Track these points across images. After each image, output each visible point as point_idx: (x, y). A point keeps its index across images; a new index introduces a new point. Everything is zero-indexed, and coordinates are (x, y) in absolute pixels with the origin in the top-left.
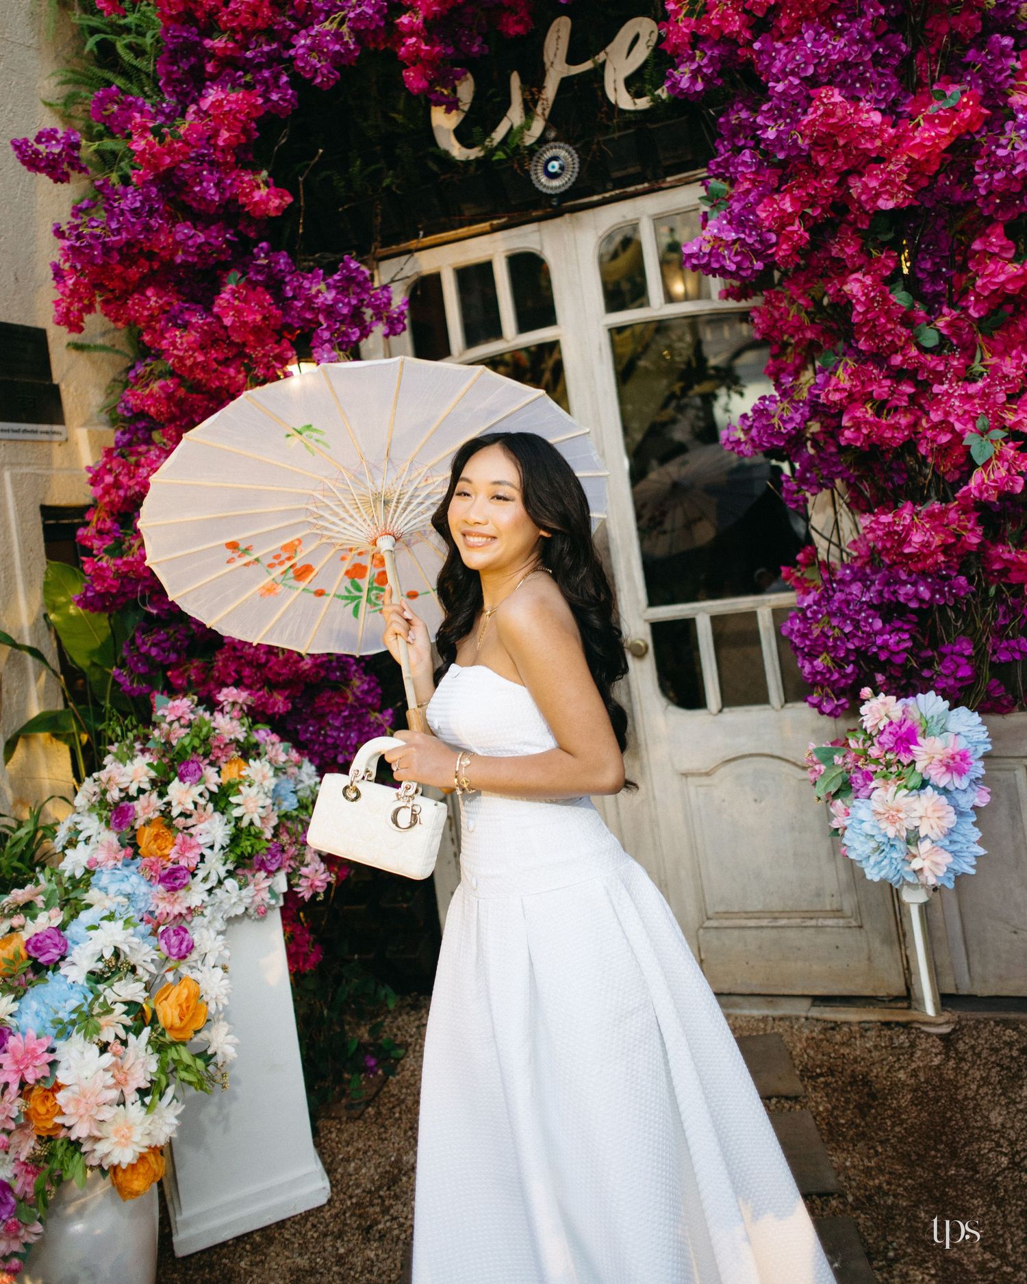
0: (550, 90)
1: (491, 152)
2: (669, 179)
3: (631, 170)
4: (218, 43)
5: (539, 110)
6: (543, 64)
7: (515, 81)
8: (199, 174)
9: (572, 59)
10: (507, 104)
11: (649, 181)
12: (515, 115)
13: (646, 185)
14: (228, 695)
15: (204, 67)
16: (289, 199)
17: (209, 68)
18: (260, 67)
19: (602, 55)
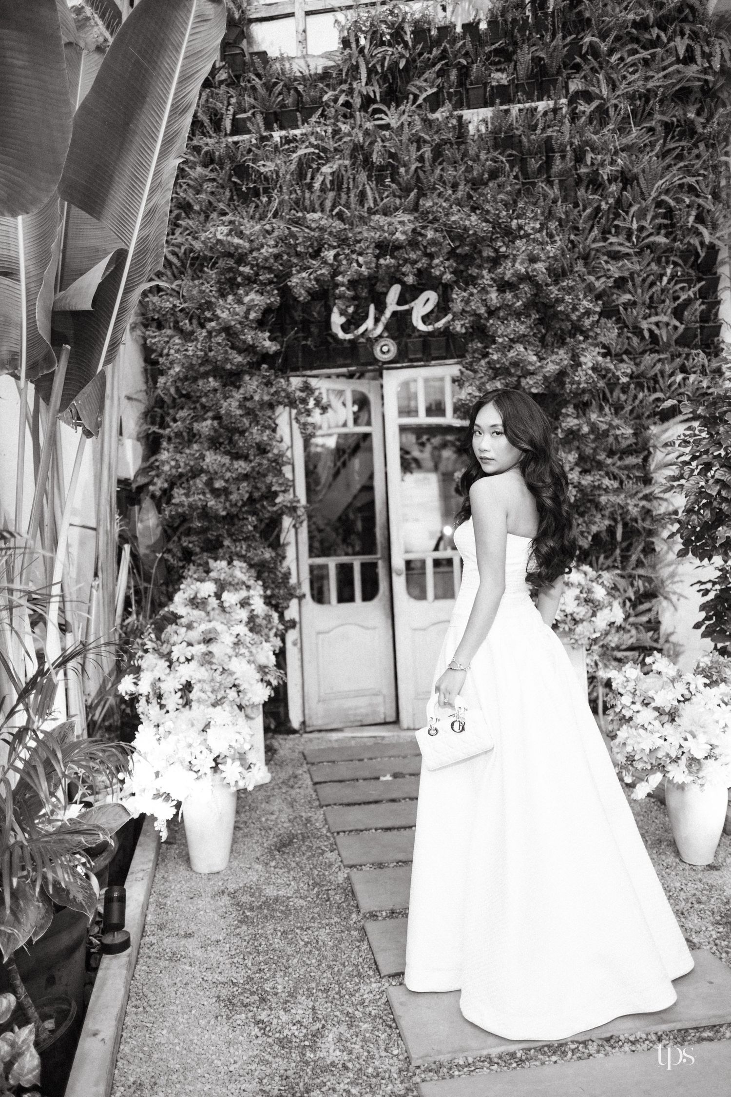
0: (388, 314)
3: (418, 356)
4: (246, 270)
8: (243, 331)
11: (424, 362)
14: (237, 563)
15: (235, 279)
16: (279, 347)
17: (239, 280)
18: (265, 285)
19: (412, 304)
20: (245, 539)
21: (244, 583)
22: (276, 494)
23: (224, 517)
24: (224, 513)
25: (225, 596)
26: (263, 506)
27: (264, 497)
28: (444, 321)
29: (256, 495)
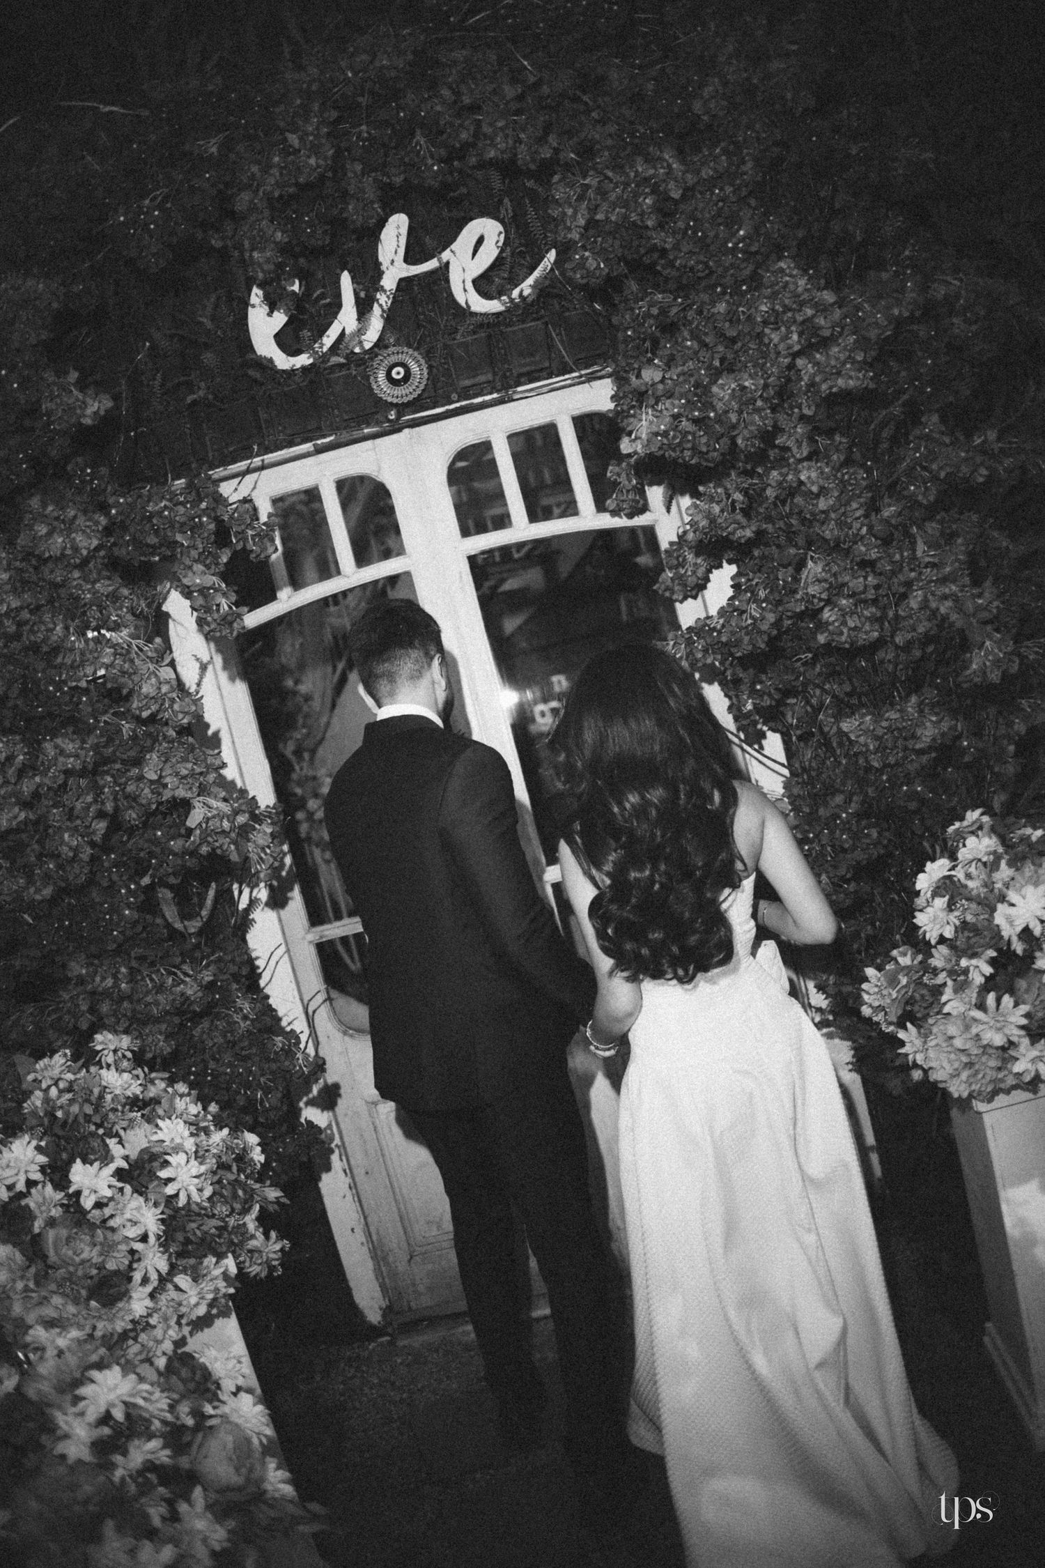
0: (388, 290)
1: (325, 357)
2: (519, 389)
3: (482, 378)
5: (377, 310)
6: (378, 264)
7: (346, 280)
9: (410, 258)
10: (337, 305)
11: (498, 391)
12: (347, 318)
13: (495, 395)
14: (104, 1041)
16: (108, 403)
19: (446, 255)
20: (118, 951)
21: (135, 1103)
22: (184, 806)
23: (53, 901)
24: (48, 892)
25: (80, 1174)
26: (155, 841)
27: (150, 817)
28: (530, 280)
29: (132, 815)
